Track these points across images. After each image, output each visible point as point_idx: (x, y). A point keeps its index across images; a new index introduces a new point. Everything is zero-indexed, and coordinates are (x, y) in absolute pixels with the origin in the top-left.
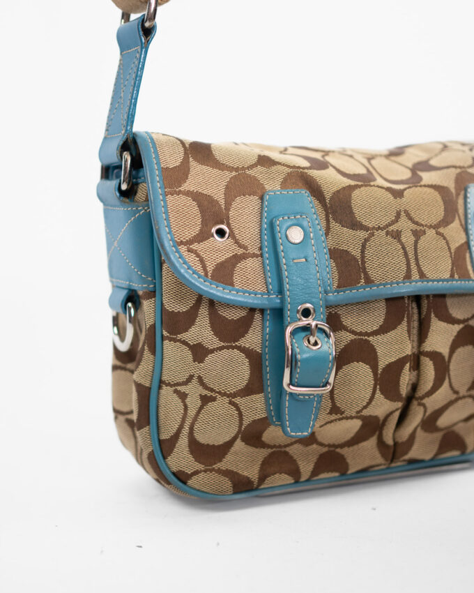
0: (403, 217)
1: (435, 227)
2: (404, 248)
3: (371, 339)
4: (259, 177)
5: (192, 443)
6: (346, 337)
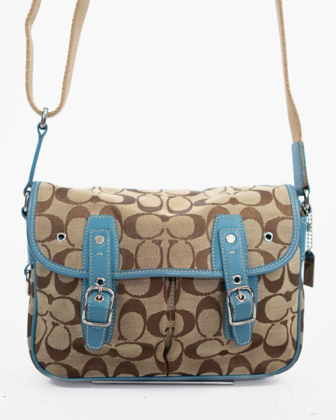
0: (165, 232)
1: (185, 239)
2: (161, 250)
3: (141, 299)
4: (88, 208)
5: (49, 348)
6: (126, 298)
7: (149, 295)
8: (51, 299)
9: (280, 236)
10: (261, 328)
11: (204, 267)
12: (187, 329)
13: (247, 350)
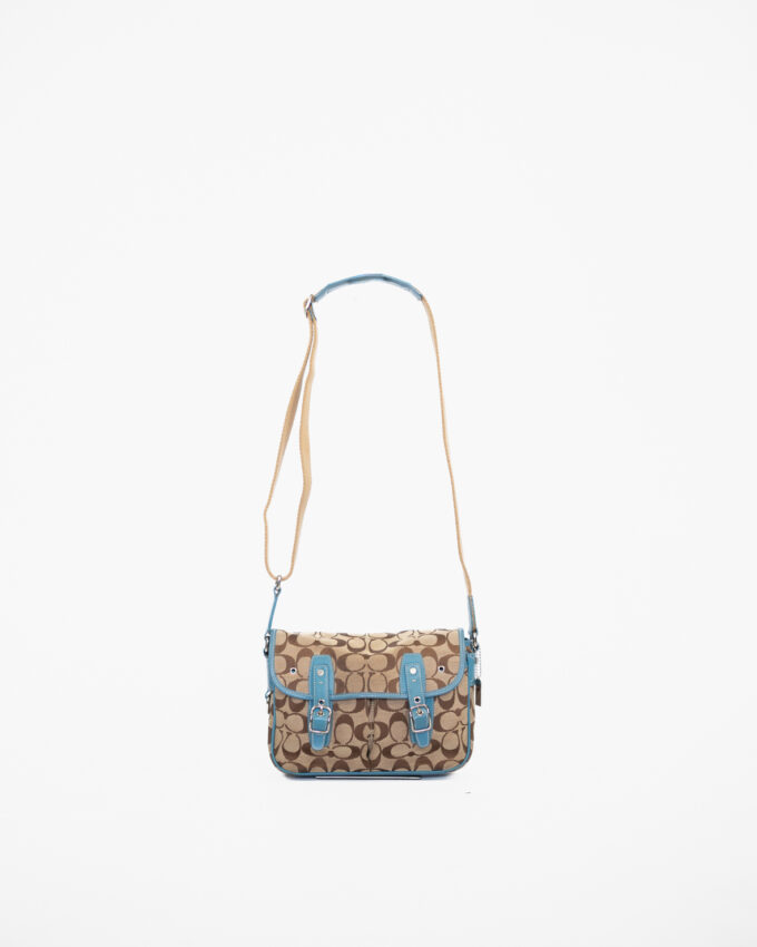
0: (366, 667)
1: (381, 671)
2: (363, 679)
3: (350, 714)
4: (312, 649)
5: (284, 751)
6: (339, 713)
7: (355, 711)
8: (286, 715)
9: (450, 669)
10: (438, 736)
11: (394, 691)
12: (383, 736)
13: (429, 753)
